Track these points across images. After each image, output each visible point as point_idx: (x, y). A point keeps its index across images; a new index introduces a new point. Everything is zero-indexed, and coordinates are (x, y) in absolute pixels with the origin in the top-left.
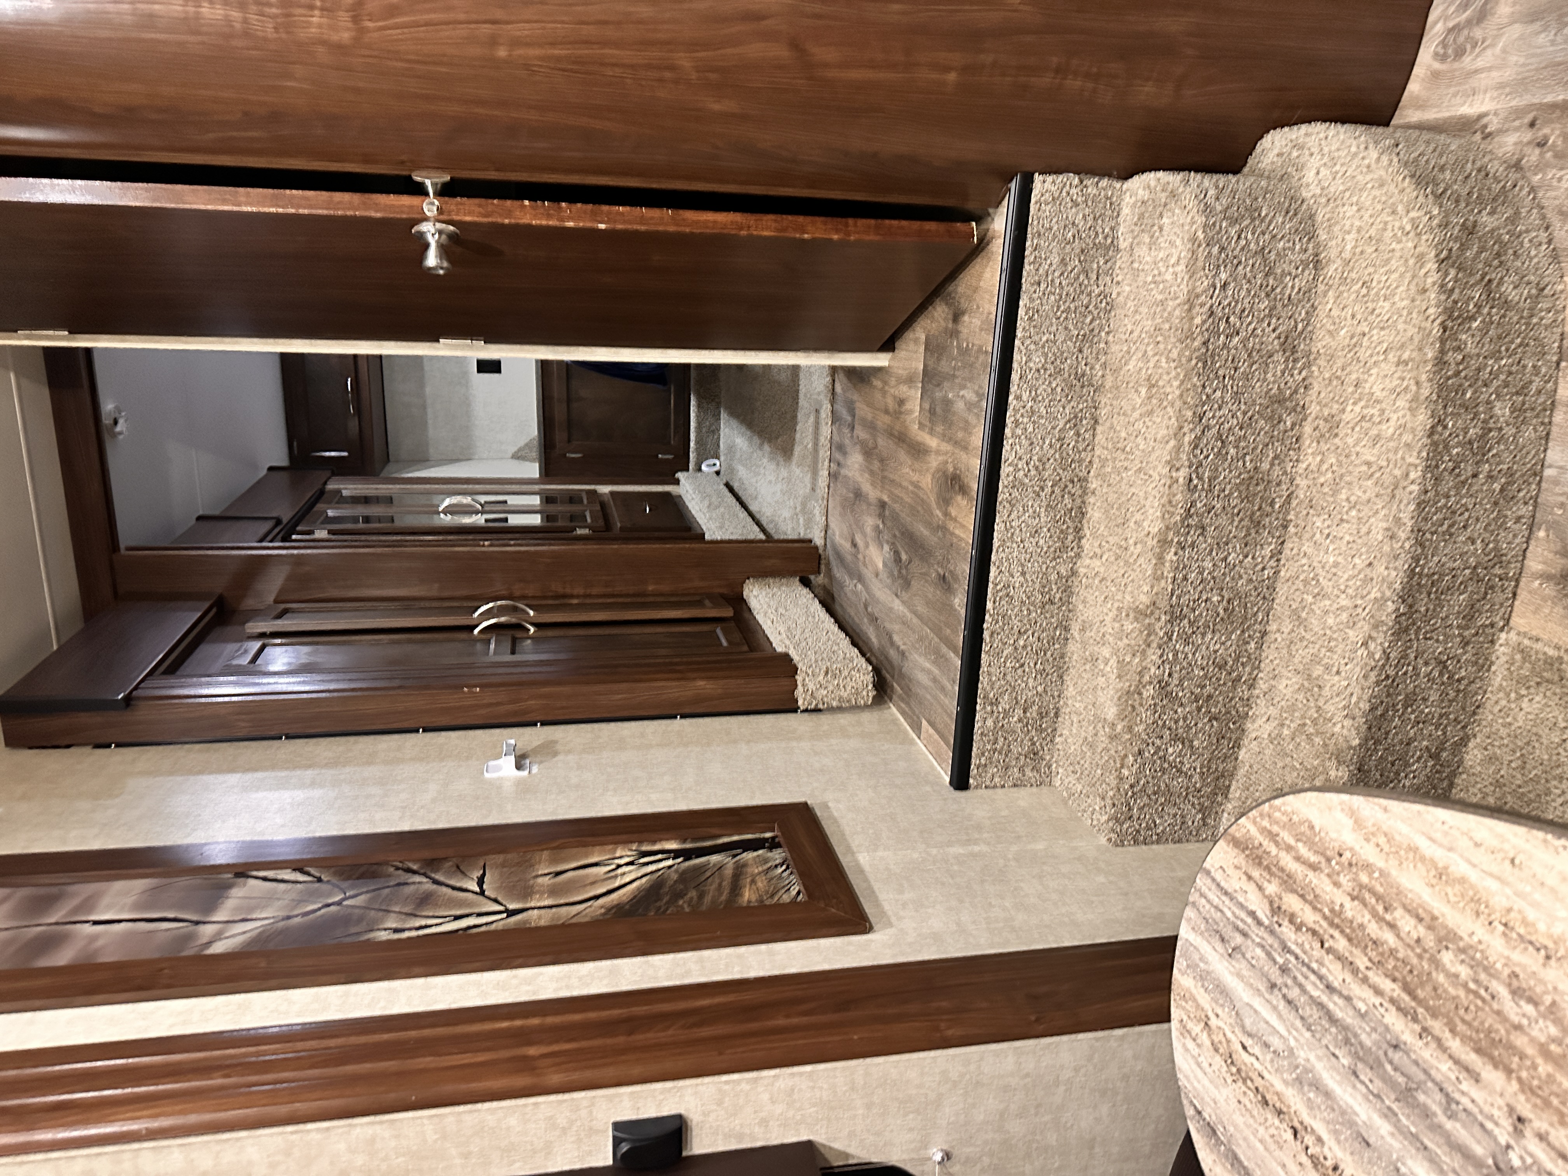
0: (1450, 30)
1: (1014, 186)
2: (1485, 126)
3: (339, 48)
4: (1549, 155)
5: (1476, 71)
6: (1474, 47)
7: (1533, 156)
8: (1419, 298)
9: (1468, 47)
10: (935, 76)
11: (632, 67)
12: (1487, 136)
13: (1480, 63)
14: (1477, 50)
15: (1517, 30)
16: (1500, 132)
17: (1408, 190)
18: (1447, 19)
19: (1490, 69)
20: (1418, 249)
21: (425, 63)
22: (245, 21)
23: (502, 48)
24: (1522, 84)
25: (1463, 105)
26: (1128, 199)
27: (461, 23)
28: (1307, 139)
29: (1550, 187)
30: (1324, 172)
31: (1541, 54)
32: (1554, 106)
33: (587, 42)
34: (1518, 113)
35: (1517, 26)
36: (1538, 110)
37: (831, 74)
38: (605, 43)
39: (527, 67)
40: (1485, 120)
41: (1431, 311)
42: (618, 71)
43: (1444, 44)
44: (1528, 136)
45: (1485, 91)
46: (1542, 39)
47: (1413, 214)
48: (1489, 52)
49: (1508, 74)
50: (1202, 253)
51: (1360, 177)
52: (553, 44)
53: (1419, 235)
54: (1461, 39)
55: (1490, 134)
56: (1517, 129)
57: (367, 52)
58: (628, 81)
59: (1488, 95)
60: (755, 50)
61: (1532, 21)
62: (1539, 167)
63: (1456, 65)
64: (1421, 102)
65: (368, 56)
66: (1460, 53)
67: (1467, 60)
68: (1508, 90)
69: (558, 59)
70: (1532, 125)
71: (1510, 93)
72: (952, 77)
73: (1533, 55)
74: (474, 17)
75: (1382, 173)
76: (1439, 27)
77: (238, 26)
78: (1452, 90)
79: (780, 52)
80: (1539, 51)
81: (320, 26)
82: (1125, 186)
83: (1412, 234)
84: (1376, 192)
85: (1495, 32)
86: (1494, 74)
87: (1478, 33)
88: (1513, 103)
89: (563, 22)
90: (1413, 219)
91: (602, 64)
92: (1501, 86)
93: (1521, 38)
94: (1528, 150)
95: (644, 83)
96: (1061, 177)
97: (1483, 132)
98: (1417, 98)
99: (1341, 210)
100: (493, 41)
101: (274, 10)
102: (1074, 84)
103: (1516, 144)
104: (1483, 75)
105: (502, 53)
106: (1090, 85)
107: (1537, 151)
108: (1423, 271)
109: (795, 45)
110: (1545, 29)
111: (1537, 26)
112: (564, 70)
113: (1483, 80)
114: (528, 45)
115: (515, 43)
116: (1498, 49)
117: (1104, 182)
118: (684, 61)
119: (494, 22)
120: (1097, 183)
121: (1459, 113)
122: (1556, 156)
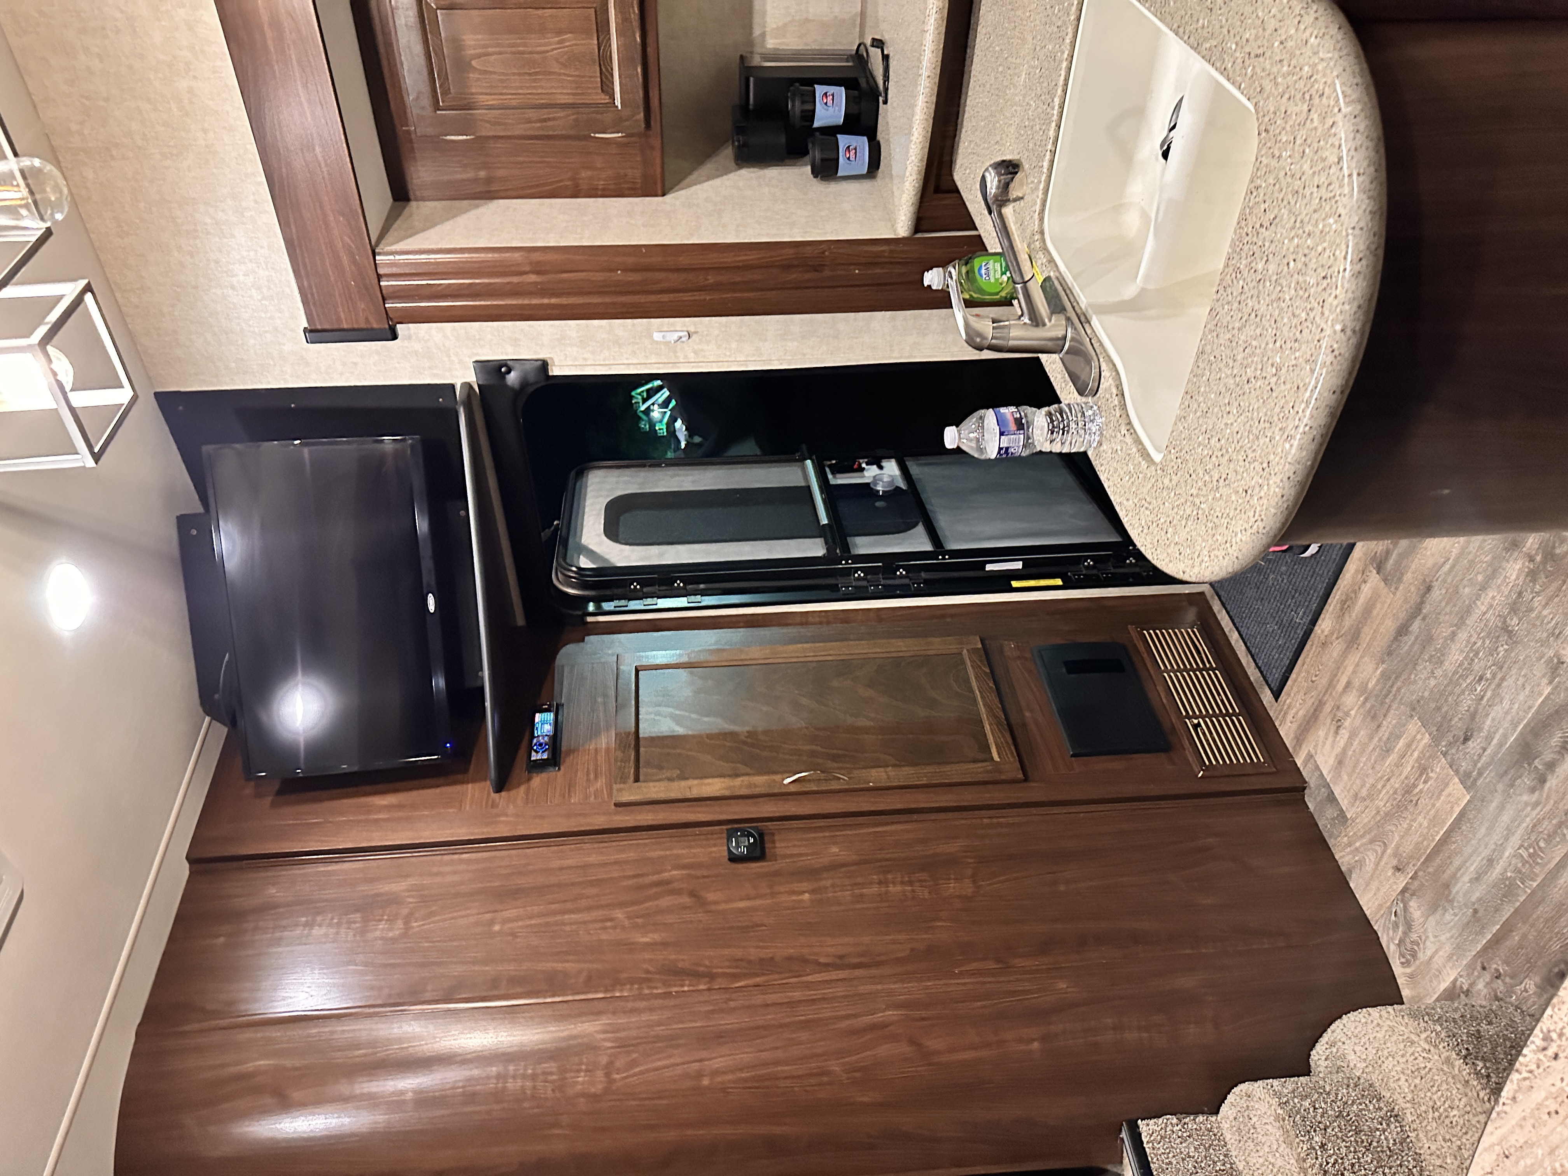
0: (1399, 945)
1: (1124, 1135)
2: (1461, 987)
3: (595, 1097)
4: (1508, 980)
5: (1431, 958)
6: (1418, 945)
7: (1499, 985)
8: (1468, 1091)
9: (1416, 948)
10: (1023, 1047)
11: (799, 1077)
12: (1467, 993)
13: (1429, 953)
14: (1421, 946)
15: (1432, 920)
16: (1472, 985)
17: (1410, 1023)
18: (1392, 939)
19: (1436, 952)
20: (1442, 1056)
21: (650, 1099)
22: (534, 1088)
23: (705, 1078)
24: (1459, 949)
25: (1439, 983)
26: (1225, 1125)
27: (678, 1065)
28: (1335, 1034)
29: (1526, 999)
30: (1357, 1048)
31: (1455, 925)
32: (1485, 949)
33: (765, 1064)
34: (1470, 966)
35: (1430, 918)
36: (1480, 956)
37: (944, 1059)
38: (776, 1063)
39: (724, 1090)
40: (1458, 983)
41: (1482, 1094)
42: (788, 1083)
43: (1402, 955)
44: (1487, 976)
45: (1445, 967)
46: (1448, 917)
47: (1423, 1036)
48: (1428, 943)
49: (1448, 948)
50: (1288, 1125)
51: (1379, 1035)
52: (741, 1070)
53: (1436, 1046)
54: (1409, 946)
55: (1468, 990)
56: (1479, 977)
57: (614, 1097)
58: (796, 1089)
59: (1448, 968)
60: (885, 1050)
61: (1436, 910)
62: (1510, 992)
63: (1418, 962)
64: (1417, 999)
65: (615, 1100)
66: (1414, 955)
67: (1420, 955)
68: (1455, 958)
69: (745, 1080)
70: (1484, 968)
71: (1458, 958)
72: (1036, 1045)
73: (1451, 929)
74: (687, 1059)
75: (1388, 1022)
76: (1393, 947)
77: (528, 1092)
78: (1427, 978)
79: (904, 1048)
80: (1452, 924)
81: (583, 1083)
82: (1219, 1118)
83: (1432, 1049)
84: (1394, 1038)
85: (1422, 930)
86: (1441, 953)
87: (1414, 936)
88: (1465, 963)
89: (747, 1053)
90: (1426, 1039)
91: (778, 1079)
92: (1450, 958)
93: (1438, 923)
94: (1495, 986)
95: (808, 1088)
96: (1161, 1120)
97: (1463, 993)
98: (1413, 997)
99: (1384, 1066)
100: (700, 1075)
101: (554, 1077)
102: (1131, 1036)
103: (1485, 987)
104: (1436, 958)
105: (706, 1082)
106: (1145, 1035)
107: (1499, 981)
108: (1456, 1069)
109: (912, 1042)
110: (1446, 910)
111: (1440, 911)
112: (749, 1088)
113: (1438, 960)
114: (724, 1073)
115: (716, 1073)
116: (1432, 939)
117: (1201, 1118)
118: (835, 1066)
119: (700, 1061)
120: (1194, 1120)
121: (1442, 990)
122: (1512, 978)
